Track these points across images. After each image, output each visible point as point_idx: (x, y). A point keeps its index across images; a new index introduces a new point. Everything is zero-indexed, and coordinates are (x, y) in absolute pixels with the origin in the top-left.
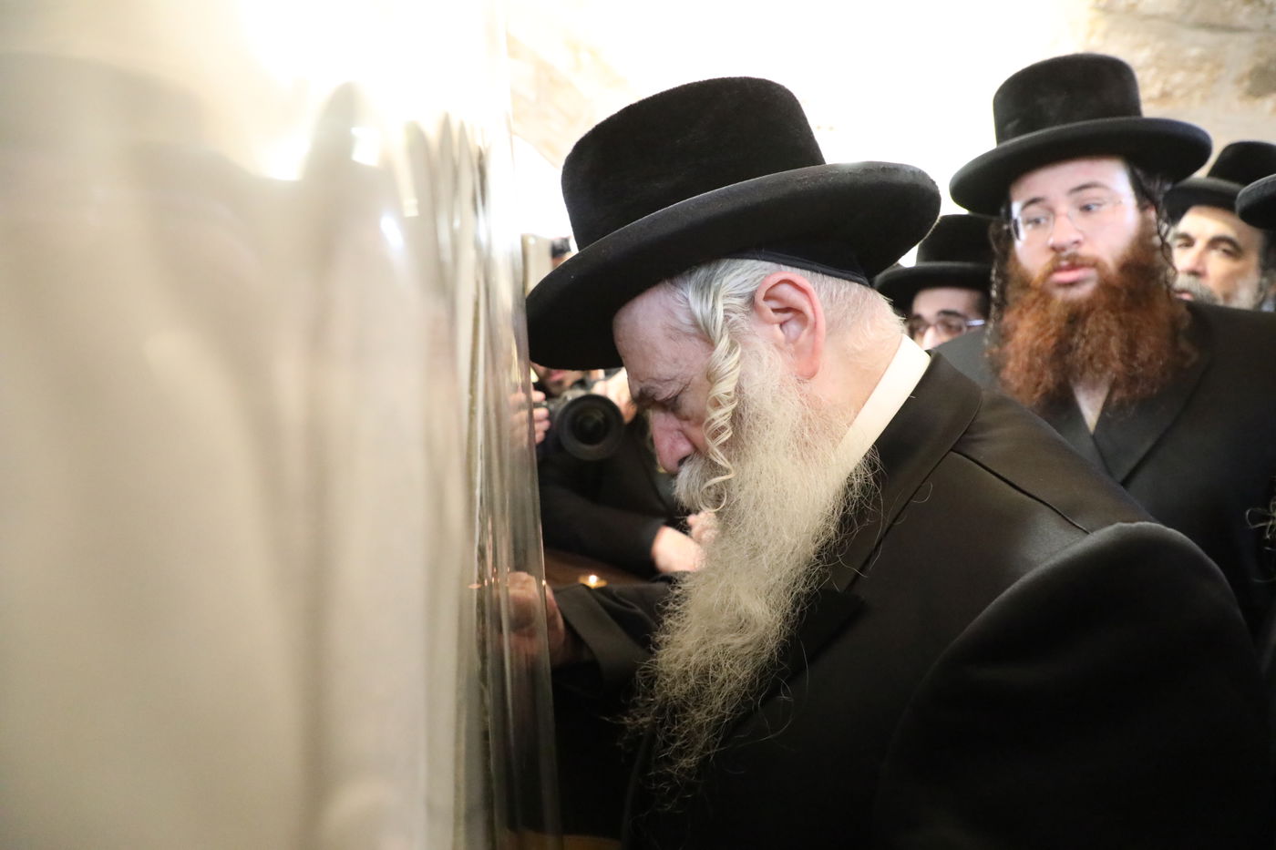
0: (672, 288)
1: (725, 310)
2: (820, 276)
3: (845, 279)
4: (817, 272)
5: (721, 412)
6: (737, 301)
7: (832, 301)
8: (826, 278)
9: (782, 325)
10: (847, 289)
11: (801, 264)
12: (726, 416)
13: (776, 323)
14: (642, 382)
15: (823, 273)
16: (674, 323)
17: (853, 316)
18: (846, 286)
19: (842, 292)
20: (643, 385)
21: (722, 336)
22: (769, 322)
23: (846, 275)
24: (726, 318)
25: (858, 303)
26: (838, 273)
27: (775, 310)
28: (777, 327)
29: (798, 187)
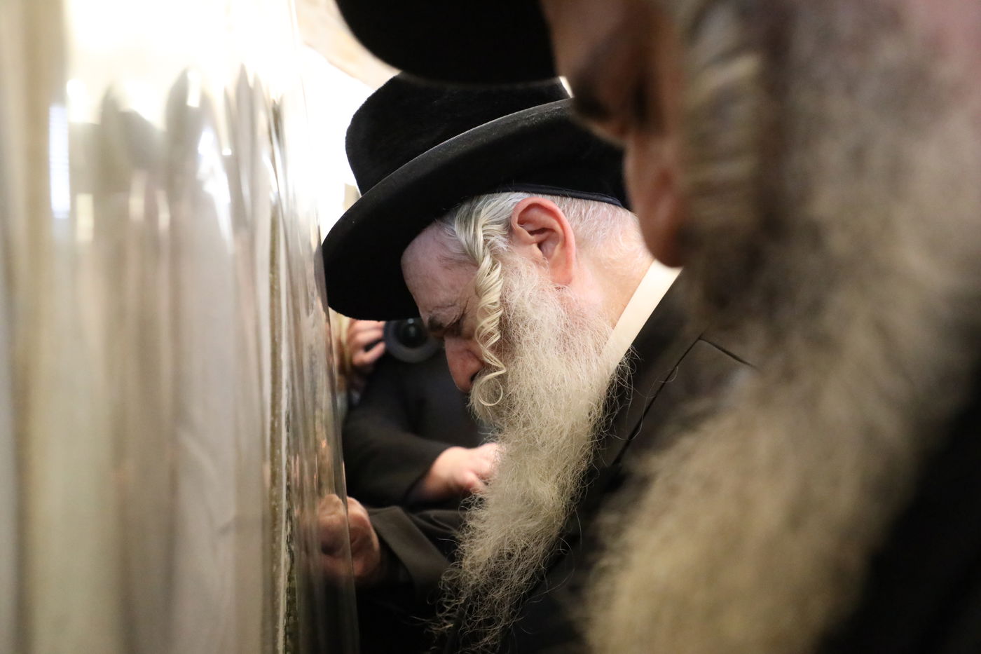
0: (442, 224)
1: (484, 236)
2: (569, 199)
3: (594, 200)
4: (566, 196)
5: (488, 319)
6: (496, 227)
7: (581, 219)
8: (575, 200)
9: (540, 245)
10: (595, 208)
11: (551, 191)
12: (494, 323)
13: (533, 243)
14: (431, 312)
15: (573, 197)
16: (448, 255)
17: (604, 230)
18: (594, 205)
19: (591, 210)
20: (431, 315)
21: (484, 256)
22: (527, 243)
23: (595, 197)
24: (486, 241)
25: (607, 220)
26: (586, 196)
27: (531, 233)
28: (535, 247)
29: (527, 124)
